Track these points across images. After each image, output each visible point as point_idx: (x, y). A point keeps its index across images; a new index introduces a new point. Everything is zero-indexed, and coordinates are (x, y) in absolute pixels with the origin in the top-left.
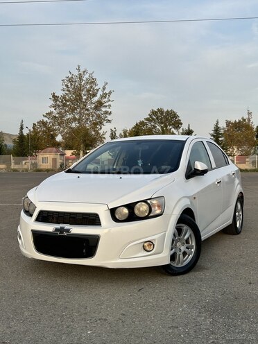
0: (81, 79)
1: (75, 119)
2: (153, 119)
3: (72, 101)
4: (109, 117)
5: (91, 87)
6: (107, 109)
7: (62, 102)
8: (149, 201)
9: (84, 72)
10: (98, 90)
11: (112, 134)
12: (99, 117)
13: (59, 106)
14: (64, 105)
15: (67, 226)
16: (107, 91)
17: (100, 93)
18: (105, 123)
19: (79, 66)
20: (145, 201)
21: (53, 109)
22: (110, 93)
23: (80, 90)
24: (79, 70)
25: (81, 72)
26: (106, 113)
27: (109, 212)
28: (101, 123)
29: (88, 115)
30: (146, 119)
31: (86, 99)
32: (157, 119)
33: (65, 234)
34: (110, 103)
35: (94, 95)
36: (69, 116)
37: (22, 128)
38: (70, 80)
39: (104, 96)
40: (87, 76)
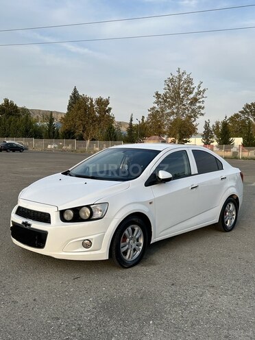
0: (180, 80)
1: (173, 113)
2: (247, 112)
3: (172, 98)
4: (202, 111)
5: (188, 86)
6: (201, 104)
7: (163, 99)
8: (92, 206)
9: (183, 73)
10: (194, 88)
11: (206, 125)
12: (193, 111)
13: (161, 102)
14: (165, 101)
15: (30, 221)
16: (201, 89)
17: (196, 91)
18: (198, 116)
19: (179, 69)
20: (88, 206)
21: (156, 105)
22: (204, 90)
23: (179, 88)
24: (179, 72)
25: (181, 73)
26: (200, 107)
27: (59, 212)
28: (195, 116)
29: (184, 109)
30: (240, 112)
31: (183, 96)
32: (251, 111)
33: (28, 227)
34: (203, 99)
35: (191, 93)
36: (168, 111)
37: (131, 120)
38: (171, 80)
39: (199, 93)
40: (185, 77)
